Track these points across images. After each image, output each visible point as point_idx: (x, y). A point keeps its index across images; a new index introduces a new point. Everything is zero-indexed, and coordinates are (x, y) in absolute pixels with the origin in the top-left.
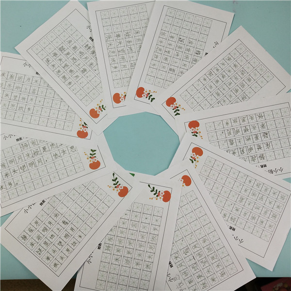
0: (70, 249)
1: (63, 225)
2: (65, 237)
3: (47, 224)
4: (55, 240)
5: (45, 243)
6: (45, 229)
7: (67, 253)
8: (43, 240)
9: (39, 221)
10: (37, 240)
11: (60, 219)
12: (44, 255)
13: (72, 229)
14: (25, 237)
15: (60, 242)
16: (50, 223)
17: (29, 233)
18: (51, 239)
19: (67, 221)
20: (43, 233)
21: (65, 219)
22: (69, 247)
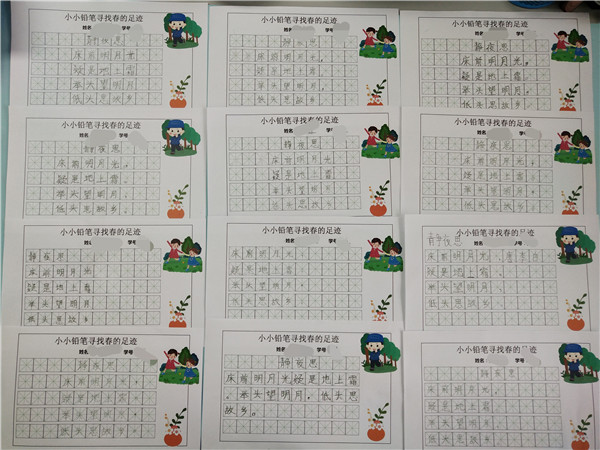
0: (63, 321)
1: (83, 288)
2: (72, 302)
3: (69, 270)
4: (59, 294)
5: (47, 286)
6: (61, 272)
7: (55, 320)
8: (48, 280)
9: (65, 257)
10: (42, 273)
11: (87, 279)
12: (32, 296)
13: (87, 303)
14: (34, 257)
15: (61, 302)
16: (73, 271)
17: (42, 257)
18: (55, 288)
19: (91, 288)
20: (55, 273)
21: (91, 285)
22: (63, 317)
